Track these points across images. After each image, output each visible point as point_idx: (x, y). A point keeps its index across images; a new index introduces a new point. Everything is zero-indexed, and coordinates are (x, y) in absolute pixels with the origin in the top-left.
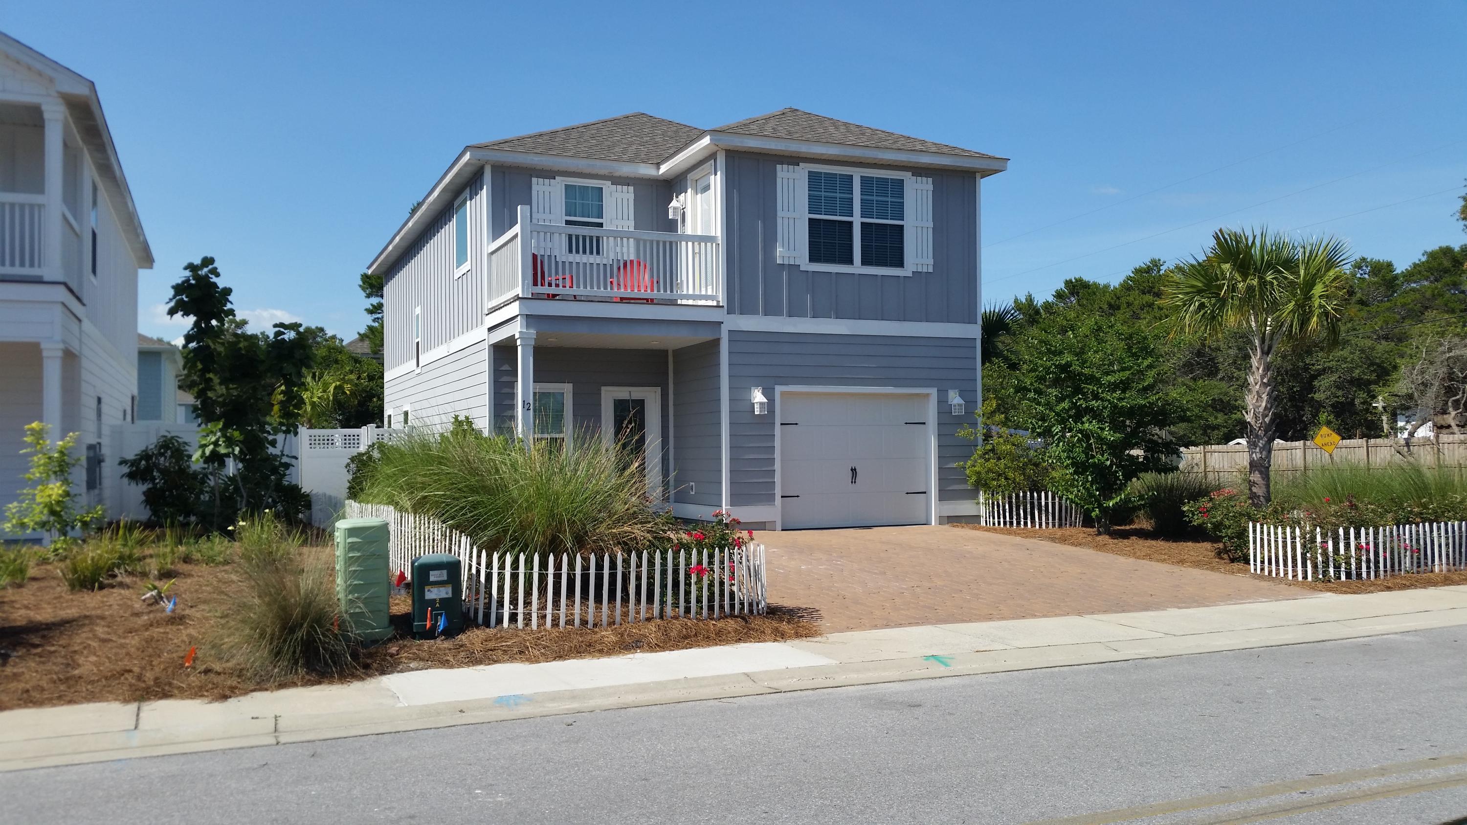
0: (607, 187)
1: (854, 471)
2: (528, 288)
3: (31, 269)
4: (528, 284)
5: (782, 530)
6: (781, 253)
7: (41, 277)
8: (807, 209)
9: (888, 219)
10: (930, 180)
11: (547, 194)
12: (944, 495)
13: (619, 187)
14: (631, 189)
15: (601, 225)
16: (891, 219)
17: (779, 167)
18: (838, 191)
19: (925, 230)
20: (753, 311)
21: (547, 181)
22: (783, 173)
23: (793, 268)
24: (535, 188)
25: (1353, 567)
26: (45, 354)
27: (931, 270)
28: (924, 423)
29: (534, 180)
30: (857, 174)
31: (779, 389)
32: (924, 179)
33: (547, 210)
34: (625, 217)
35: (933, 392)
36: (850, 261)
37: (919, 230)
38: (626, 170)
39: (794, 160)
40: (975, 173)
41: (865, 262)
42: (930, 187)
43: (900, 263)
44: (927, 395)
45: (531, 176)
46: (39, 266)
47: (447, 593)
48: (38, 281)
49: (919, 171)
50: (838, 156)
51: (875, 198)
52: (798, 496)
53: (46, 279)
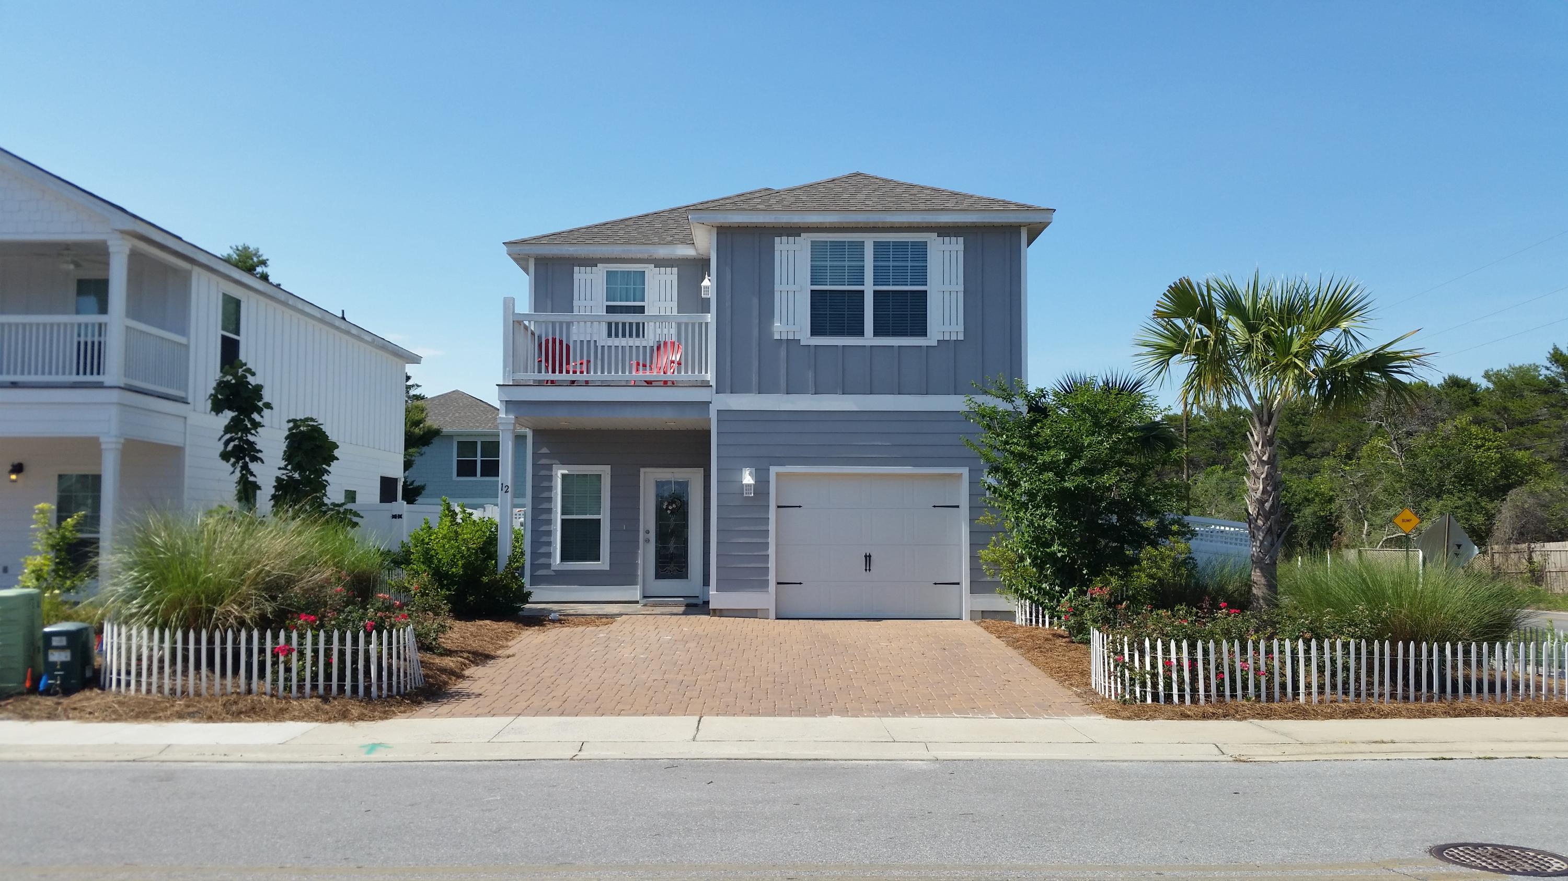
0: (650, 270)
1: (868, 557)
2: (509, 376)
3: (98, 376)
4: (509, 371)
5: (777, 619)
6: (779, 329)
7: (102, 383)
8: (809, 280)
9: (907, 285)
10: (961, 240)
11: (589, 282)
12: (977, 586)
13: (663, 269)
14: (675, 270)
15: (641, 310)
16: (911, 285)
17: (777, 239)
18: (847, 259)
19: (954, 295)
20: (746, 390)
21: (589, 269)
22: (782, 245)
23: (792, 343)
24: (576, 276)
25: (1161, 687)
26: (103, 447)
27: (961, 337)
28: (958, 507)
29: (576, 269)
30: (869, 241)
31: (774, 470)
32: (954, 239)
33: (588, 297)
34: (669, 298)
35: (965, 471)
36: (861, 333)
37: (947, 295)
38: (663, 252)
39: (794, 231)
40: (1020, 226)
41: (877, 333)
42: (961, 247)
43: (923, 333)
44: (960, 476)
45: (573, 265)
46: (99, 373)
47: (66, 657)
48: (100, 386)
49: (944, 231)
50: (840, 223)
51: (891, 264)
52: (800, 583)
53: (106, 384)
